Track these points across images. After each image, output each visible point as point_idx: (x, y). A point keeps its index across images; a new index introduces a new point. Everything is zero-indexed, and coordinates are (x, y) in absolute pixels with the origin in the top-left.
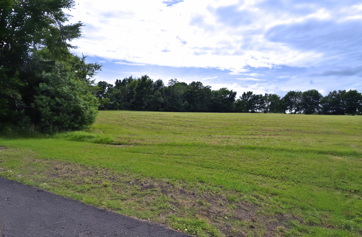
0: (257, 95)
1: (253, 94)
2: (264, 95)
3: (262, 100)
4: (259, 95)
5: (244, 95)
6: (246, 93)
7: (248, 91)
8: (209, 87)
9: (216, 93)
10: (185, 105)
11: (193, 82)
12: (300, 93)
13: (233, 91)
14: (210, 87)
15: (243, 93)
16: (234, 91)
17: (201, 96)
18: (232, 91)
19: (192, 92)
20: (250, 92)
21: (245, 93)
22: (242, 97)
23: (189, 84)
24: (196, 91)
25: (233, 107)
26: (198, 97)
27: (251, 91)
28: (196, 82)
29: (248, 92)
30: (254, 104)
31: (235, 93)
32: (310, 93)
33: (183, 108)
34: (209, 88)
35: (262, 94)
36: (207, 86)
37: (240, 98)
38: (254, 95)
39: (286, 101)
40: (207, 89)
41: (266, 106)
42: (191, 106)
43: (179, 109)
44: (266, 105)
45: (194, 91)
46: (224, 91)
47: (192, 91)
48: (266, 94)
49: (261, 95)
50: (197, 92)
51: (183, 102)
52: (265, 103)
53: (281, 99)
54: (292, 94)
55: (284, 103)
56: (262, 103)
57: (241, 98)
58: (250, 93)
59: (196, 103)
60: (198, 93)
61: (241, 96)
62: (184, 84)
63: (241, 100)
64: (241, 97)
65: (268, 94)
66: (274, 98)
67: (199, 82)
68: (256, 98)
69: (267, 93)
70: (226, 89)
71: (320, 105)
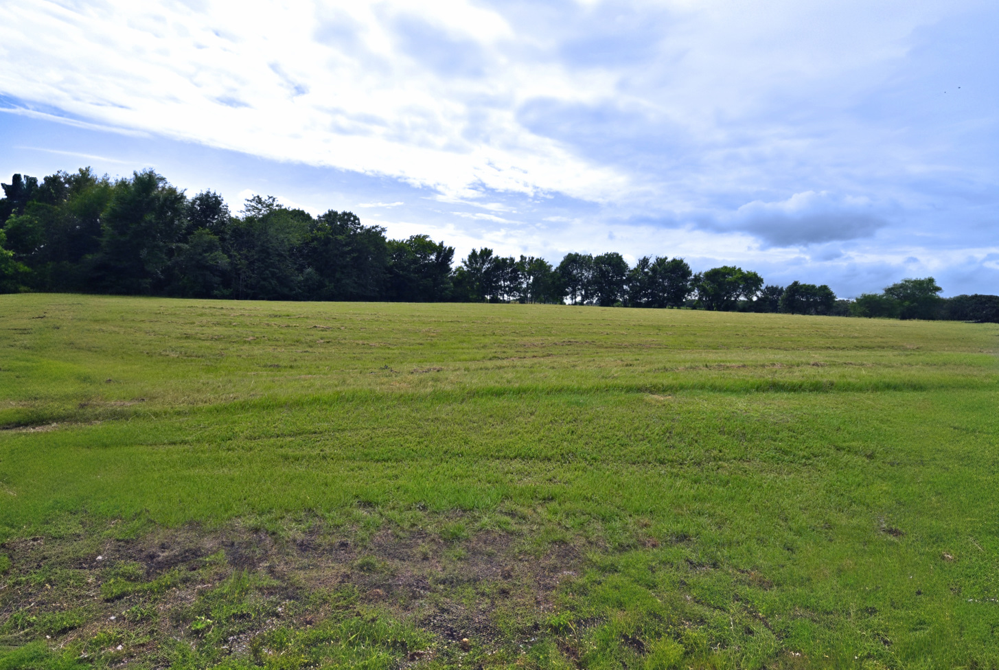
0: (503, 259)
1: (494, 256)
2: (518, 260)
3: (514, 271)
4: (507, 259)
5: (473, 255)
6: (478, 252)
7: (483, 248)
8: (378, 229)
9: (399, 248)
10: (307, 280)
11: (329, 211)
12: (588, 259)
13: (445, 245)
14: (383, 230)
15: (469, 252)
16: (447, 245)
17: (355, 255)
18: (441, 245)
19: (327, 241)
20: (486, 249)
21: (474, 251)
22: (468, 263)
23: (319, 216)
24: (339, 237)
25: (447, 289)
26: (348, 256)
27: (489, 248)
28: (339, 212)
29: (482, 250)
30: (497, 282)
31: (451, 251)
32: (607, 259)
33: (299, 288)
34: (380, 232)
35: (513, 256)
36: (373, 228)
37: (463, 264)
38: (497, 257)
39: (563, 276)
40: (374, 236)
41: (524, 286)
42: (327, 284)
43: (286, 291)
44: (522, 282)
45: (336, 239)
46: (421, 244)
47: (328, 238)
48: (522, 257)
49: (512, 260)
50: (344, 243)
51: (301, 269)
52: (522, 278)
53: (553, 269)
54: (573, 260)
55: (559, 279)
56: (514, 278)
57: (466, 265)
58: (486, 253)
59: (343, 273)
60: (347, 244)
61: (466, 259)
62: (300, 215)
63: (465, 268)
64: (465, 263)
65: (526, 258)
66: (538, 266)
67: (350, 214)
68: (501, 264)
69: (524, 255)
70: (428, 239)
71: (625, 287)
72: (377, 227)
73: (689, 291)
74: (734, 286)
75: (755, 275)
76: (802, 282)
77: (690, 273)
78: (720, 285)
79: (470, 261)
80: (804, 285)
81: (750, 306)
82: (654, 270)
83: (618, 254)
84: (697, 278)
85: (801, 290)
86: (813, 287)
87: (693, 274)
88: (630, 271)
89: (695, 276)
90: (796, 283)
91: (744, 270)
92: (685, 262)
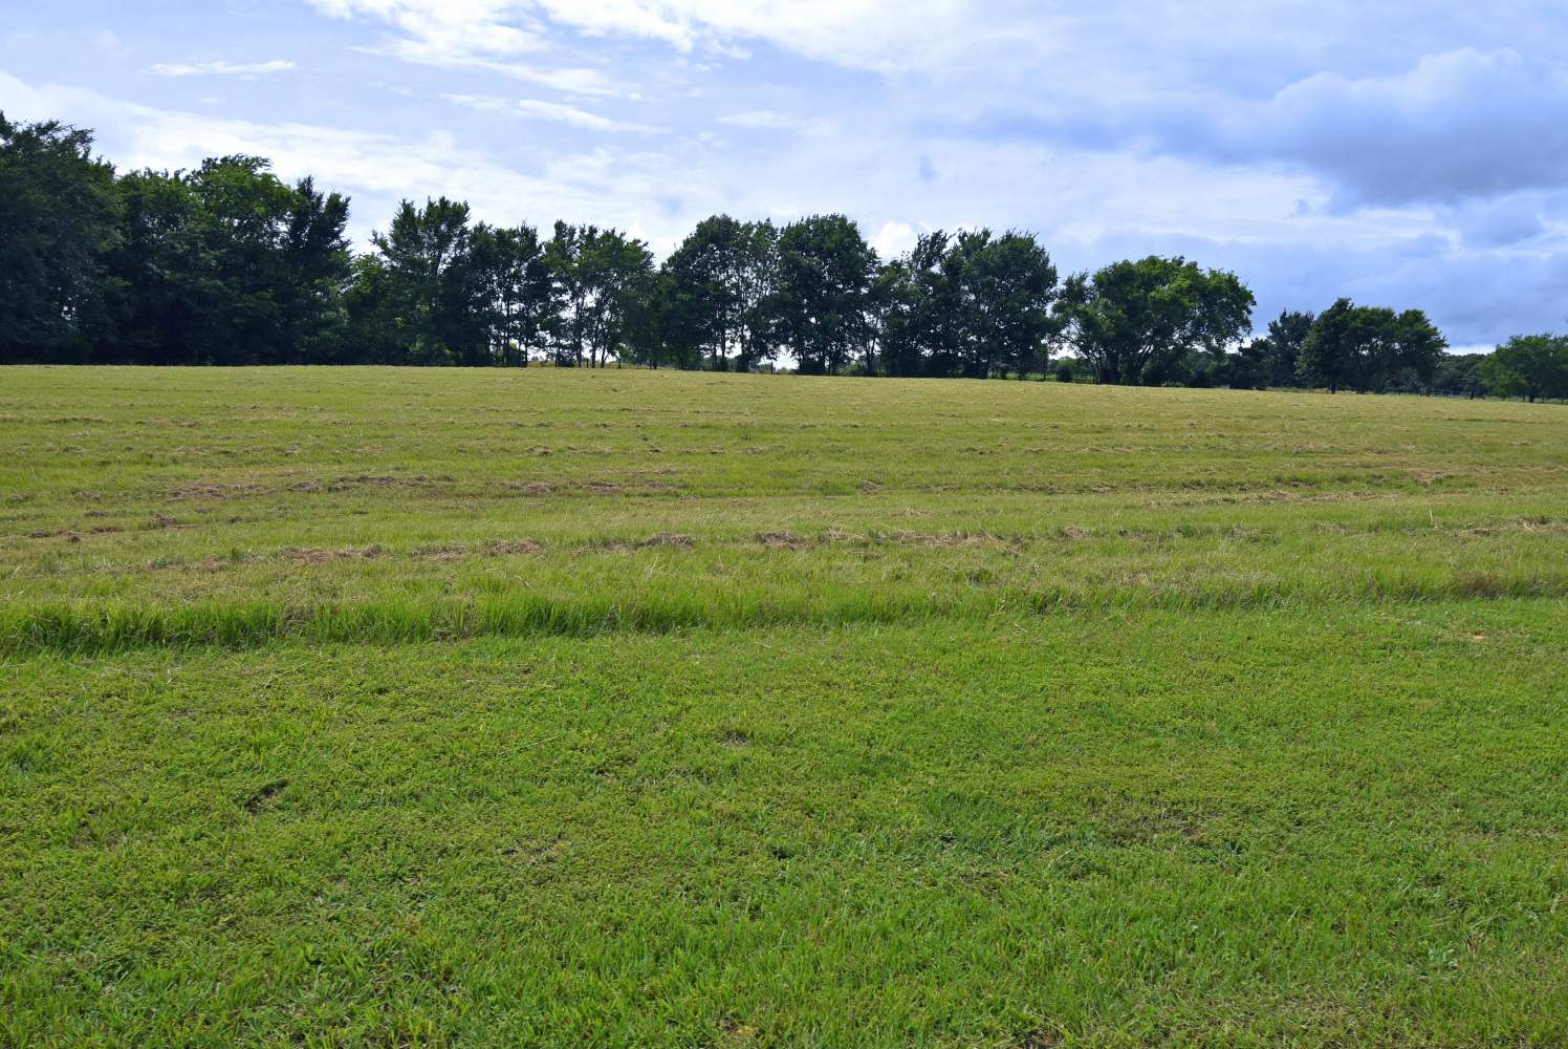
0: (500, 233)
1: (470, 225)
2: (546, 235)
3: (538, 271)
4: (513, 233)
5: (407, 221)
6: (420, 207)
7: (436, 199)
8: (61, 136)
12: (762, 234)
13: (316, 189)
14: (82, 136)
15: (394, 212)
16: (323, 189)
18: (306, 188)
20: (443, 202)
21: (408, 209)
22: (390, 245)
25: (327, 324)
27: (454, 198)
29: (431, 205)
30: (486, 301)
31: (338, 209)
32: (815, 233)
34: (70, 143)
35: (530, 225)
36: (42, 130)
37: (377, 250)
38: (481, 228)
39: (685, 284)
41: (569, 314)
44: (563, 305)
46: (236, 185)
48: (559, 226)
49: (528, 235)
52: (561, 291)
53: (657, 263)
54: (717, 236)
55: (671, 294)
56: (538, 290)
57: (386, 252)
58: (448, 215)
61: (386, 229)
63: (385, 261)
64: (382, 243)
65: (572, 231)
66: (611, 255)
68: (496, 249)
69: (568, 222)
70: (260, 170)
71: (868, 318)
72: (51, 126)
73: (1053, 329)
74: (1173, 312)
75: (1231, 282)
76: (1357, 303)
77: (1052, 277)
78: (1133, 309)
79: (395, 238)
80: (1364, 310)
81: (1219, 370)
82: (951, 267)
83: (843, 220)
84: (1075, 291)
85: (1353, 324)
86: (1387, 315)
87: (1062, 277)
88: (882, 270)
89: (1069, 283)
90: (1342, 305)
91: (1204, 269)
92: (1039, 243)
